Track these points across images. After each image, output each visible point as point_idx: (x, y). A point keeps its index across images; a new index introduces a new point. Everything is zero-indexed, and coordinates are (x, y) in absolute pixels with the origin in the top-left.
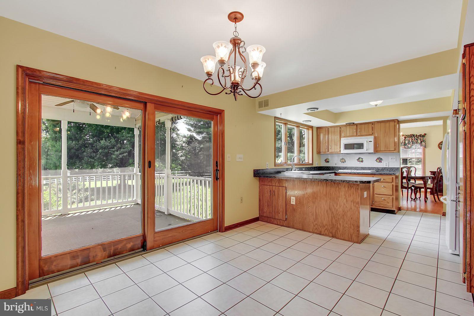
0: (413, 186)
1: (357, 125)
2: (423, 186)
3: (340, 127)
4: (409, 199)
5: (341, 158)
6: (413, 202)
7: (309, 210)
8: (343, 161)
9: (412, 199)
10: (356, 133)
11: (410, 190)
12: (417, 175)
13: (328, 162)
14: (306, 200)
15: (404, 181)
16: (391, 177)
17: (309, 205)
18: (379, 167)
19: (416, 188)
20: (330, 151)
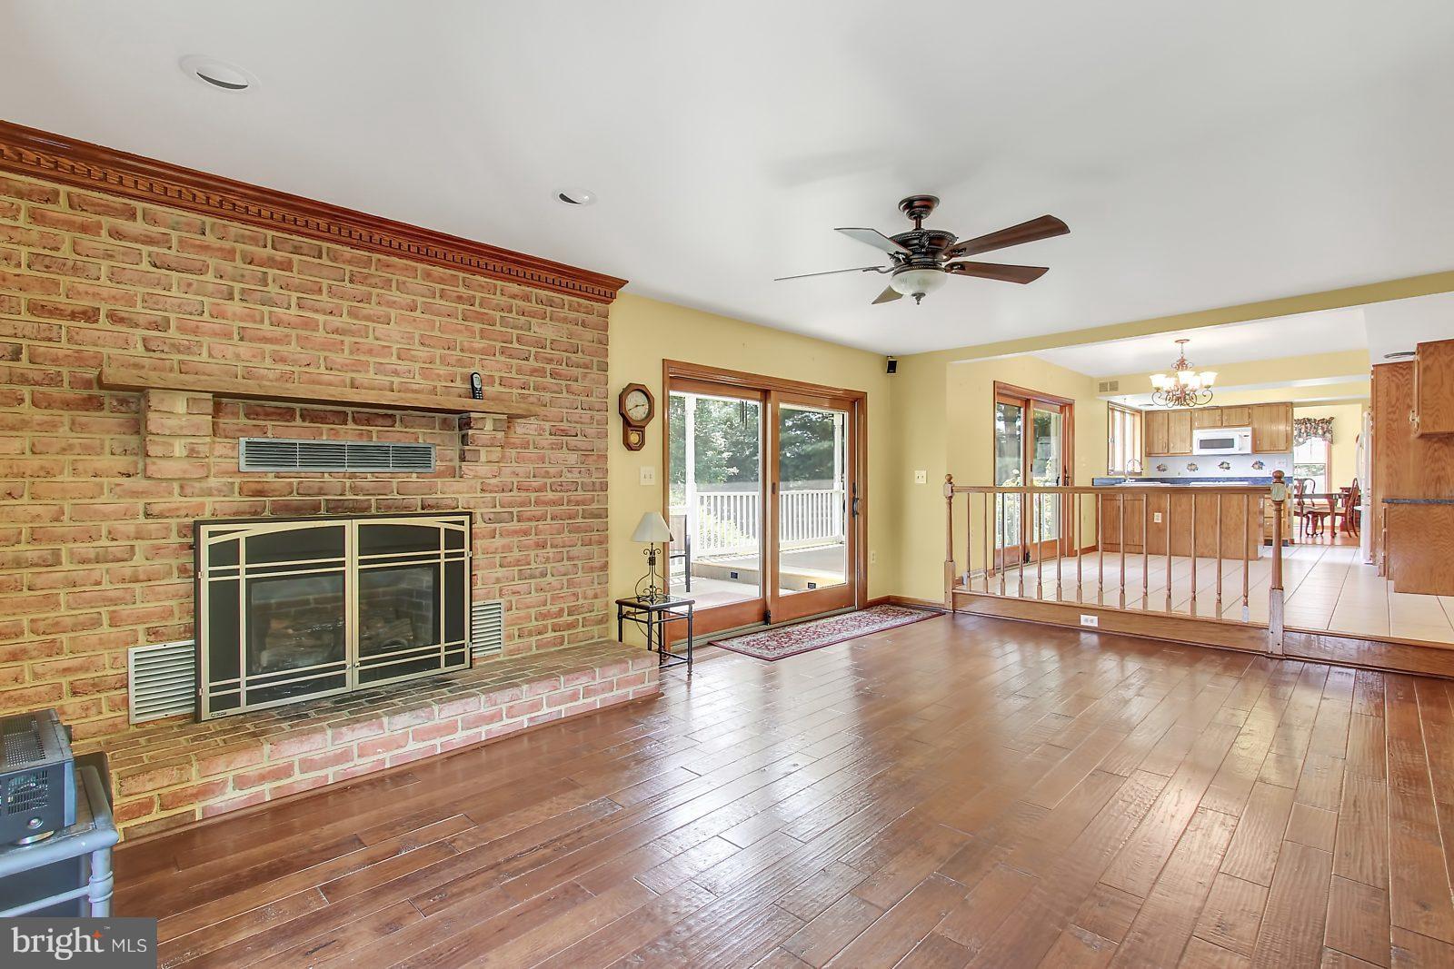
0: (1311, 510)
1: (1221, 408)
2: (1328, 511)
3: (1191, 412)
5: (1191, 462)
8: (1193, 467)
10: (1220, 422)
11: (1305, 520)
12: (1317, 492)
13: (1164, 470)
18: (1256, 477)
19: (1315, 515)
20: (1171, 452)
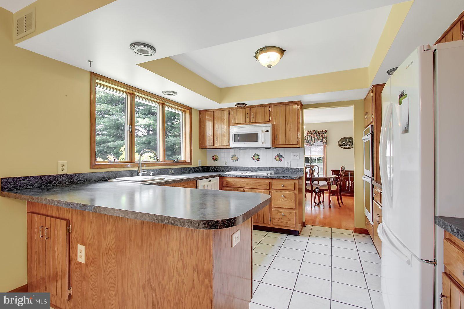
0: (317, 188)
1: (250, 108)
2: (327, 188)
3: (229, 111)
4: (314, 204)
5: (233, 154)
6: (317, 207)
7: (111, 280)
8: (235, 158)
9: (316, 203)
10: (249, 118)
11: (314, 193)
12: (320, 176)
13: (216, 160)
14: (104, 255)
15: (308, 182)
16: (293, 182)
17: (110, 267)
18: (279, 168)
19: (320, 190)
20: (217, 144)
